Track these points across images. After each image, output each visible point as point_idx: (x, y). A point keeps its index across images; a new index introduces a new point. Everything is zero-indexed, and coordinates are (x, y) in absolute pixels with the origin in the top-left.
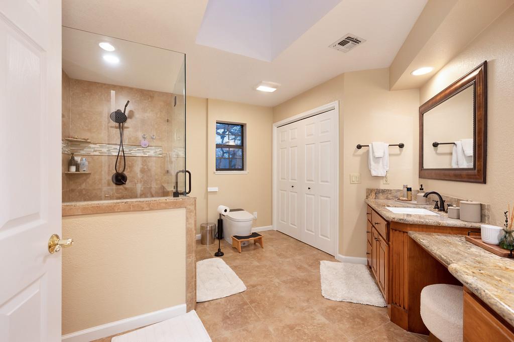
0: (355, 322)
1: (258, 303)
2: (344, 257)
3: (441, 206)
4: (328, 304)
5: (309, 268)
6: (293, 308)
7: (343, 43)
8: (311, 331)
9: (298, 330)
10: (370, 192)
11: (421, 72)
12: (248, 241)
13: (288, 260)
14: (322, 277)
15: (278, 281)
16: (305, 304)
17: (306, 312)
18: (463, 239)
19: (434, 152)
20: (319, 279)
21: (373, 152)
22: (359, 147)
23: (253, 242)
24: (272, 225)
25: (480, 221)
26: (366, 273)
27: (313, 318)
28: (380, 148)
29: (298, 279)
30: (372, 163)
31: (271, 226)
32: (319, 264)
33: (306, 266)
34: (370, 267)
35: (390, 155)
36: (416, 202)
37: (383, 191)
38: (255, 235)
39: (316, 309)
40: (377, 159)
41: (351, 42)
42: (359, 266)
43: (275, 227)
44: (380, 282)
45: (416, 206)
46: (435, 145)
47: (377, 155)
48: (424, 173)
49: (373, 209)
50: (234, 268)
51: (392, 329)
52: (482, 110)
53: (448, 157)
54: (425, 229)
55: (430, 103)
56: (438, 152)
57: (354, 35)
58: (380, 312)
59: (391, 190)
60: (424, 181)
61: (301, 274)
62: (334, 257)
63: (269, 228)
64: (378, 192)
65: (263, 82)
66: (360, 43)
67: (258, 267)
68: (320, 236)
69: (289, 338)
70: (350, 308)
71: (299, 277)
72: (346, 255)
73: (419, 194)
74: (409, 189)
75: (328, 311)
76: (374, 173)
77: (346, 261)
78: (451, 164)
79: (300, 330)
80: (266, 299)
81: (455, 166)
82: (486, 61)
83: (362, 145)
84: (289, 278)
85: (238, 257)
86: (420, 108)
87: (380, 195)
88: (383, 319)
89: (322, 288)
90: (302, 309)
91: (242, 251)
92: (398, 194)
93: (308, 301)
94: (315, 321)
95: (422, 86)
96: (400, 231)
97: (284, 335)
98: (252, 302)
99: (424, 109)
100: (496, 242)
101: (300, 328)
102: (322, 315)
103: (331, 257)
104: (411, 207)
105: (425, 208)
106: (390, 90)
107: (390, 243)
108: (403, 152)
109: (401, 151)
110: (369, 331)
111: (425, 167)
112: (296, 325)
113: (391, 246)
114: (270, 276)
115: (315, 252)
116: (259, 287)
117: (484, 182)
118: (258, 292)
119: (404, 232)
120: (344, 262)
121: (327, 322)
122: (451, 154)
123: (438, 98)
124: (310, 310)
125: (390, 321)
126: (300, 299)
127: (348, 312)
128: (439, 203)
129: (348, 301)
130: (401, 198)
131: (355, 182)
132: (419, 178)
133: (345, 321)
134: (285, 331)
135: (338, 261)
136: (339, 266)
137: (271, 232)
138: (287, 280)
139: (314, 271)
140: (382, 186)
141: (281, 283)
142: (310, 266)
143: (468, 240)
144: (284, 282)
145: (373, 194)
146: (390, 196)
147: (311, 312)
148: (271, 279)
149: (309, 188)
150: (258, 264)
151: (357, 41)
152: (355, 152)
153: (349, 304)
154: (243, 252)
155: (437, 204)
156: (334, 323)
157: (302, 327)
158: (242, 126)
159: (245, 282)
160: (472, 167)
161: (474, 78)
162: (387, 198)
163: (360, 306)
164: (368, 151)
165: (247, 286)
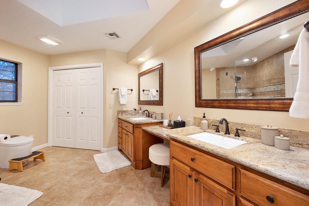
0: (121, 177)
1: (59, 197)
2: (106, 149)
3: (149, 115)
4: (106, 175)
5: (88, 162)
6: (86, 187)
7: (111, 35)
8: (102, 192)
9: (94, 197)
10: (119, 112)
11: (141, 59)
12: (28, 160)
13: (70, 162)
14: (97, 163)
15: (69, 177)
16: (93, 182)
17: (95, 185)
18: (159, 126)
19: (143, 94)
20: (96, 165)
21: (121, 93)
22: (114, 89)
23: (33, 159)
24: (47, 142)
25: (161, 119)
26: (119, 153)
27: (101, 186)
28: (124, 91)
29: (83, 170)
30: (121, 97)
31: (46, 144)
32: (93, 157)
33: (85, 161)
34: (120, 150)
35: (128, 94)
36: (138, 115)
37: (125, 111)
38: (35, 153)
39: (100, 181)
40: (122, 96)
41: (115, 36)
42: (115, 151)
43: (50, 144)
44: (128, 154)
45: (139, 117)
46: (143, 91)
47: (123, 94)
48: (140, 102)
49: (122, 120)
50: (22, 185)
51: (137, 172)
52: (162, 79)
53: (147, 96)
54: (147, 125)
55: (143, 73)
56: (144, 93)
57: (117, 33)
58: (130, 168)
59: (128, 111)
60: (140, 106)
61: (84, 167)
62: (100, 151)
63: (45, 145)
64: (123, 112)
65: (48, 36)
66: (119, 38)
67: (46, 175)
68: (91, 141)
69: (91, 203)
70: (117, 172)
71: (83, 169)
72: (107, 148)
73: (140, 111)
74: (135, 110)
75: (107, 178)
76: (121, 103)
77: (107, 151)
78: (148, 99)
79: (96, 196)
80: (64, 191)
81: (149, 100)
82: (162, 63)
83: (115, 88)
84: (76, 172)
85: (21, 176)
86: (138, 74)
87: (124, 114)
88: (132, 170)
89: (100, 169)
90: (92, 185)
91: (24, 169)
92: (131, 112)
93: (94, 179)
94: (102, 187)
95: (139, 65)
96: (138, 128)
97: (87, 204)
98: (52, 199)
99: (141, 75)
100: (167, 125)
101: (95, 195)
102: (105, 182)
103: (98, 151)
104: (137, 117)
105: (142, 117)
106: (127, 63)
107: (134, 134)
108: (132, 93)
109: (132, 92)
110: (129, 177)
111: (141, 100)
112: (92, 195)
113: (135, 136)
114: (61, 177)
115: (87, 152)
116: (55, 187)
117: (162, 105)
118: (55, 190)
119: (140, 128)
120: (106, 152)
121: (109, 184)
122: (148, 95)
123: (146, 72)
124: (98, 183)
125: (135, 170)
126: (89, 180)
127: (117, 174)
128: (148, 115)
129: (115, 169)
130: (133, 114)
131: (112, 108)
132: (139, 104)
133: (117, 179)
134: (86, 201)
135: (103, 152)
136: (105, 154)
137: (48, 148)
138: (75, 174)
139: (90, 162)
140: (124, 109)
141: (71, 177)
142: (87, 160)
143: (160, 126)
144: (73, 176)
145: (121, 113)
146: (127, 114)
147: (98, 184)
148: (63, 178)
149: (82, 113)
150: (45, 173)
151: (117, 36)
152: (112, 92)
153: (116, 171)
154: (24, 171)
155: (147, 115)
156: (113, 182)
157: (96, 194)
158: (16, 64)
159: (39, 190)
160: (159, 100)
161: (159, 68)
162: (127, 115)
163: (122, 169)
164: (118, 92)
165: (43, 191)
